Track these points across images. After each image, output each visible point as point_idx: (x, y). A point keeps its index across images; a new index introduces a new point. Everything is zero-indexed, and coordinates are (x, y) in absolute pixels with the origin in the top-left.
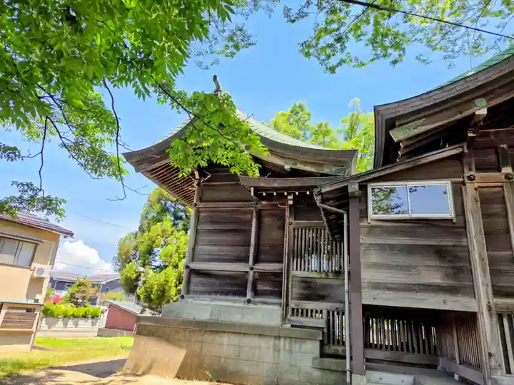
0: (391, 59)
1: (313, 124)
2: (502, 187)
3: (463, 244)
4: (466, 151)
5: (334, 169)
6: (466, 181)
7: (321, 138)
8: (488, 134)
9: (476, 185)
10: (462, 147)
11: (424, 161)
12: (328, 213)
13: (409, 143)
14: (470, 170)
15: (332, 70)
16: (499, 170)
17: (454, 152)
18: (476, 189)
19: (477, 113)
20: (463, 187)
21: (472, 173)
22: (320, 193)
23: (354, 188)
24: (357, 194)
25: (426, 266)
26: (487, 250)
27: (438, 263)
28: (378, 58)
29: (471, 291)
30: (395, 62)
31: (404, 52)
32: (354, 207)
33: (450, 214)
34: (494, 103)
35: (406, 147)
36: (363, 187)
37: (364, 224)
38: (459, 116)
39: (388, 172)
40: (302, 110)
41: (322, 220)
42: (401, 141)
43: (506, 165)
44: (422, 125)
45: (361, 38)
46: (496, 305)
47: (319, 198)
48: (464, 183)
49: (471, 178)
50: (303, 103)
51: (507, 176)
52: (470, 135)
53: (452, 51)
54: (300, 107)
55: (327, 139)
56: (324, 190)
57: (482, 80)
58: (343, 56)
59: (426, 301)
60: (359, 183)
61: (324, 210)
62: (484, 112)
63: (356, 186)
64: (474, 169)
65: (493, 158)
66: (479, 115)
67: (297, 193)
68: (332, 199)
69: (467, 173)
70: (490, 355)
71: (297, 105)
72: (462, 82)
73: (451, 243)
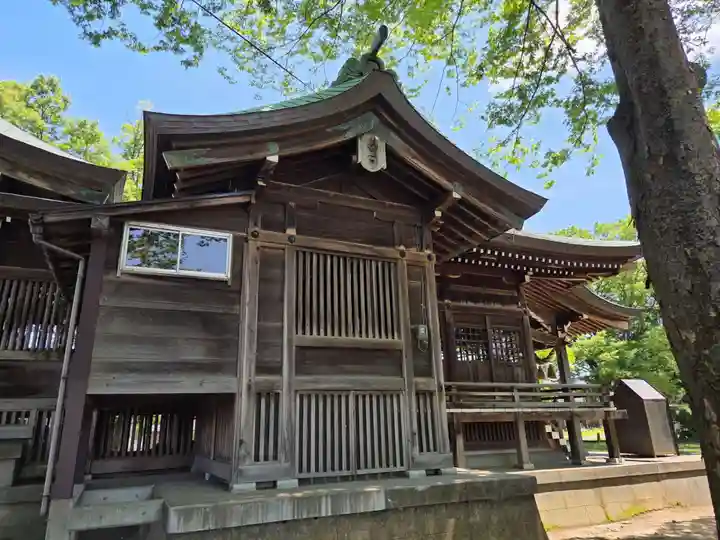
0: (184, 57)
1: (70, 118)
2: (284, 249)
3: (235, 312)
4: (253, 201)
5: (84, 193)
6: (250, 237)
7: (80, 144)
8: (279, 188)
9: (259, 244)
10: (250, 196)
11: (205, 203)
12: (57, 258)
13: (188, 176)
14: (256, 225)
15: (96, 39)
16: (284, 231)
17: (240, 200)
18: (258, 248)
19: (268, 158)
20: (245, 244)
21: (257, 229)
22: (41, 223)
23: (101, 222)
24: (105, 232)
25: (187, 339)
26: (259, 320)
27: (202, 335)
28: (165, 49)
29: (233, 369)
30: (188, 64)
31: (201, 54)
32: (98, 252)
33: (225, 274)
34: (287, 152)
35: (184, 180)
36: (117, 225)
37: (111, 277)
38: (249, 157)
39: (155, 208)
40: (53, 91)
41: (47, 268)
42: (177, 170)
43: (291, 225)
44: (206, 156)
45: (149, 10)
46: (257, 383)
47: (39, 229)
48: (246, 240)
49: (255, 235)
50: (56, 79)
51: (290, 238)
52: (261, 183)
53: (262, 79)
54: (51, 83)
55: (92, 148)
56: (50, 219)
57: (278, 121)
58: (114, 24)
59: (178, 384)
60: (111, 217)
61: (51, 251)
62: (274, 159)
63: (105, 222)
64: (259, 225)
65: (279, 215)
66: (271, 162)
67: (9, 219)
68: (63, 236)
69: (251, 229)
70: (241, 442)
71: (46, 79)
72: (256, 117)
73: (221, 311)
